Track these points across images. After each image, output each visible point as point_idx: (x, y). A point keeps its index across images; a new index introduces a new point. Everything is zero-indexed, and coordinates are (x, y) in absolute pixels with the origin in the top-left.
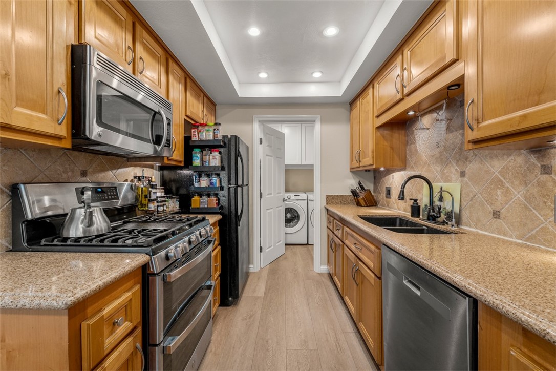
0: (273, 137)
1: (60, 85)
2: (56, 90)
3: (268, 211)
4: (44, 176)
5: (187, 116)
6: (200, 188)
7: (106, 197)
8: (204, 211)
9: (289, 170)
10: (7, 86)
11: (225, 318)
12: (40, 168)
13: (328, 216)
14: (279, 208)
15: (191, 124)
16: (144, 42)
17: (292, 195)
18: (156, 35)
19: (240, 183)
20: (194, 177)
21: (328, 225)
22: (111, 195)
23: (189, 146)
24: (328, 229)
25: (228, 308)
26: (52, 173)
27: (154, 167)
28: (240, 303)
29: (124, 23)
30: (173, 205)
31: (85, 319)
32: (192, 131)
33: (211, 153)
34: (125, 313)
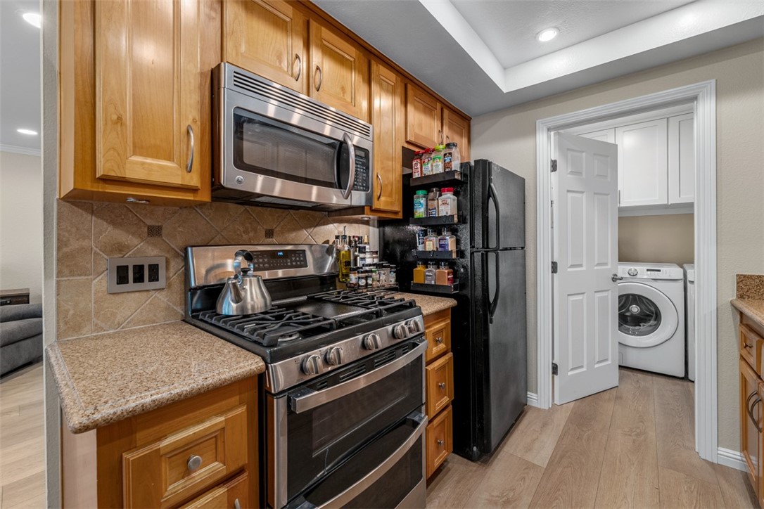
0: (584, 154)
1: (189, 122)
2: (184, 129)
3: (572, 298)
4: (221, 237)
5: (408, 142)
6: (424, 252)
7: (289, 264)
8: (430, 290)
9: (629, 220)
10: (119, 133)
11: (459, 482)
12: (217, 229)
13: (745, 330)
14: (604, 294)
15: (412, 154)
16: (324, 45)
17: (641, 270)
18: (346, 31)
19: (492, 244)
20: (417, 235)
21: (744, 352)
22: (296, 261)
23: (409, 188)
24: (743, 362)
25: (470, 462)
26: (231, 233)
27: (371, 223)
28: (495, 462)
29: (289, 26)
30: (387, 277)
31: (132, 447)
32: (414, 163)
33: (440, 195)
34: (214, 446)
